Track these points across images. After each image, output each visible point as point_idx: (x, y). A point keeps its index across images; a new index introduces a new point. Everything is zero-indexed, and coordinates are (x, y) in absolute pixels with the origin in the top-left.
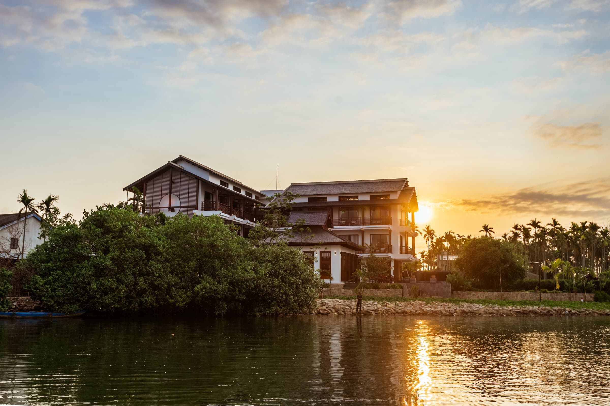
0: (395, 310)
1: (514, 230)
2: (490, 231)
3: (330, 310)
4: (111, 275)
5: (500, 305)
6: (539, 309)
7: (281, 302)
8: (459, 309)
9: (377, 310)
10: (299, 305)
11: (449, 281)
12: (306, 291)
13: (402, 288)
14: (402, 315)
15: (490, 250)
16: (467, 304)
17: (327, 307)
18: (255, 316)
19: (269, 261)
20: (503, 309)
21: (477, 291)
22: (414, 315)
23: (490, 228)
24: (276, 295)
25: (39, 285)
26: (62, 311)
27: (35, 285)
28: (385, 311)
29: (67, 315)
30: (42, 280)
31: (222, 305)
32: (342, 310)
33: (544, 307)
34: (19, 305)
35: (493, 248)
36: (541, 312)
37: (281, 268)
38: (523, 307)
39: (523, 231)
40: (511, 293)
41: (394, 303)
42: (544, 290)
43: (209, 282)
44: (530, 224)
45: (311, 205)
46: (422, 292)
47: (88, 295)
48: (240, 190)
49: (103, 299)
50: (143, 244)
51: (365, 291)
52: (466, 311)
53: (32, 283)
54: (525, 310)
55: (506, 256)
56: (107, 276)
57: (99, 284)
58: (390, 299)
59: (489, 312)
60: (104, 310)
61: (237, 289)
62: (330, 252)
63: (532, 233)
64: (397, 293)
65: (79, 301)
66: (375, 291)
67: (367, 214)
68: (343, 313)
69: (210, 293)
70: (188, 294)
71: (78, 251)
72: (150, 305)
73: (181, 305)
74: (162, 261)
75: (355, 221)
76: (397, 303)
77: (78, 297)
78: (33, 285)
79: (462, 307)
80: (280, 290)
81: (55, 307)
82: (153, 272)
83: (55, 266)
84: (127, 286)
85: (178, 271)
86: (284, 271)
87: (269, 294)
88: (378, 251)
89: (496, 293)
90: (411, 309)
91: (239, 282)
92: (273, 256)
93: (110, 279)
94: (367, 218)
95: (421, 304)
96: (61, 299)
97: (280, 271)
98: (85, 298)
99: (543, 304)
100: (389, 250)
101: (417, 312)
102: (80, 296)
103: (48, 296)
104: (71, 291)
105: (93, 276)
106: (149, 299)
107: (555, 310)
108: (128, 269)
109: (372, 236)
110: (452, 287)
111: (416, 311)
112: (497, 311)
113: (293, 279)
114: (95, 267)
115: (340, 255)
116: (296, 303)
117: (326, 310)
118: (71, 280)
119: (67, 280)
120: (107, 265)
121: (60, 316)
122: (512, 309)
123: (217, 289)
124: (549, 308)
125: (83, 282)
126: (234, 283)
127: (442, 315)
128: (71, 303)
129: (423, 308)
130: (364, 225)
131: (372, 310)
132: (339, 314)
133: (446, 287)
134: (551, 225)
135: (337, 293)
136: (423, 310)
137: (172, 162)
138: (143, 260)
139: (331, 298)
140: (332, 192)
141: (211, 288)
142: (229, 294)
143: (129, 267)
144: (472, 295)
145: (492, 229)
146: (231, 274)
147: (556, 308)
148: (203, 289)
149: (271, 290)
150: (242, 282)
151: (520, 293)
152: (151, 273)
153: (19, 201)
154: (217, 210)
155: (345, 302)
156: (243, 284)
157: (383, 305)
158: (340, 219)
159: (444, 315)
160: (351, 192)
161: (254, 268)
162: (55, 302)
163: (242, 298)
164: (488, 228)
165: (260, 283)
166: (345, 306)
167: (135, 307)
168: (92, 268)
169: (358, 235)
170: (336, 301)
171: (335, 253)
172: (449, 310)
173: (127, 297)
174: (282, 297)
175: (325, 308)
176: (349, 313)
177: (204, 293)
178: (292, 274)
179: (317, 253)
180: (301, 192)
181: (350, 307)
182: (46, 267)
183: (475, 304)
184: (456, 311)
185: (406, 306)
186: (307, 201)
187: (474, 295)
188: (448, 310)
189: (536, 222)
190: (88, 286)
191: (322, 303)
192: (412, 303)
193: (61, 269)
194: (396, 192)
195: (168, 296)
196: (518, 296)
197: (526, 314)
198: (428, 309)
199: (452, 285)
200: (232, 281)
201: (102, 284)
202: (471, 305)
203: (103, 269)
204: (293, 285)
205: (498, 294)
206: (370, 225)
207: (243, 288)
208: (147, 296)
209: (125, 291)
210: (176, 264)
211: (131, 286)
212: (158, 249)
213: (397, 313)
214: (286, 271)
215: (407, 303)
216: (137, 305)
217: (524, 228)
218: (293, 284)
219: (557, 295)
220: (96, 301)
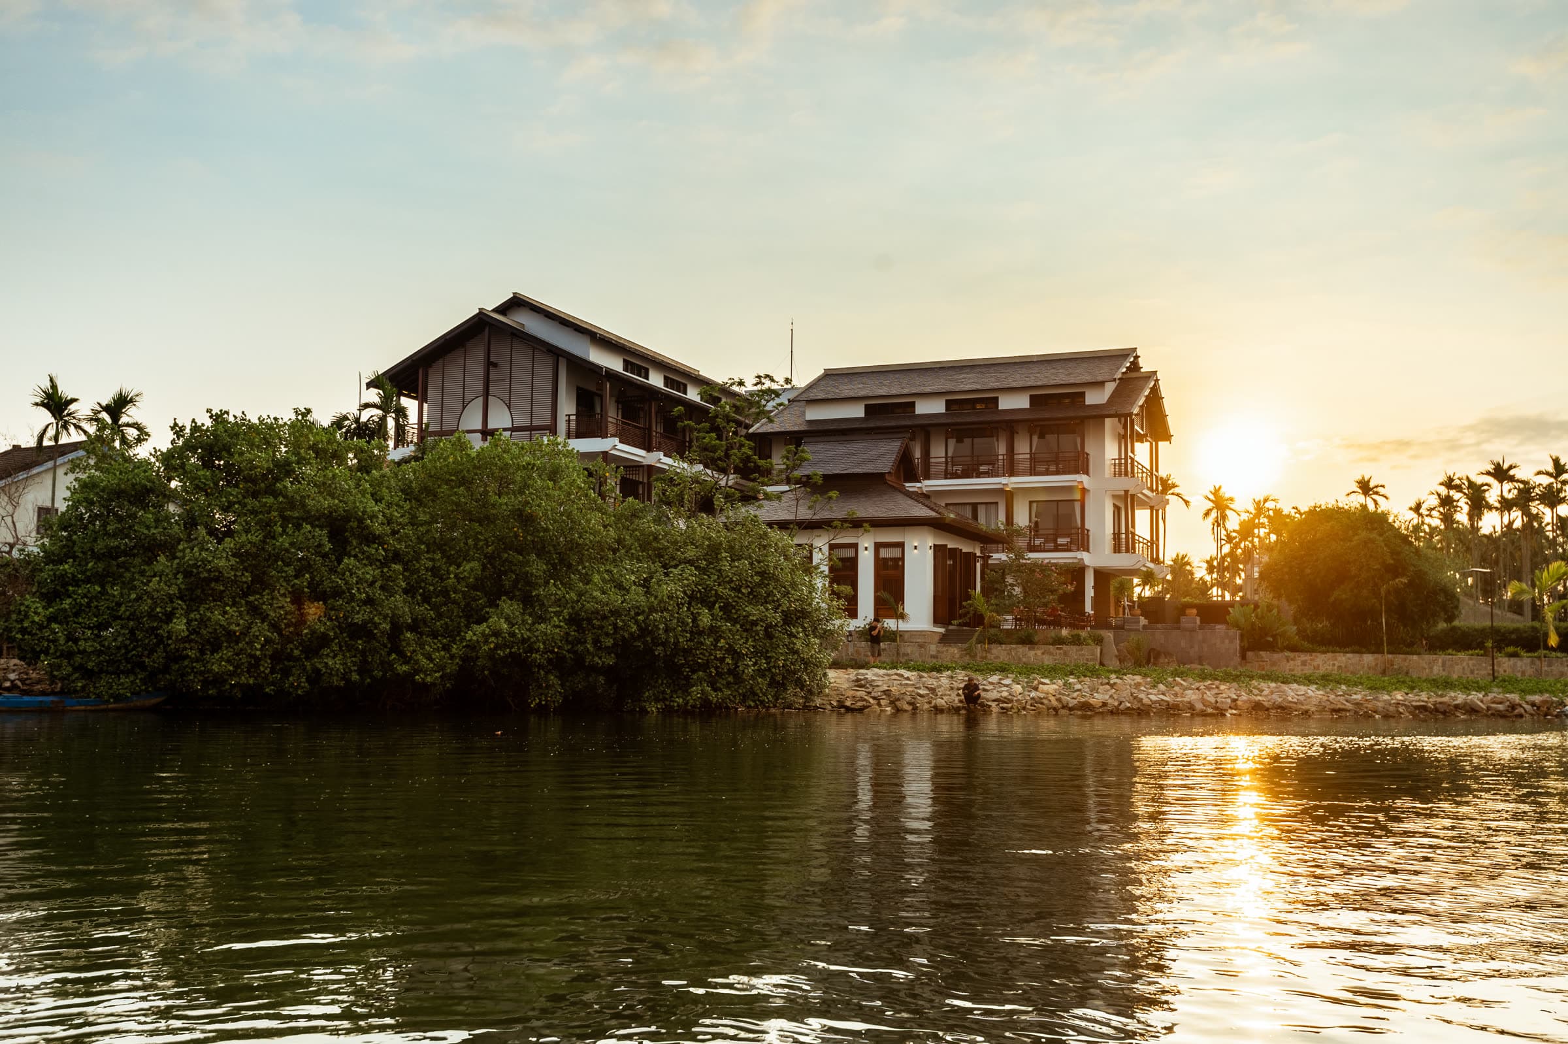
0: (1059, 700)
1: (1443, 491)
2: (1377, 493)
3: (874, 698)
4: (234, 598)
5: (1370, 688)
6: (1485, 699)
7: (719, 674)
8: (1244, 697)
9: (1009, 701)
10: (773, 683)
11: (1237, 625)
12: (795, 644)
13: (1099, 641)
14: (1079, 713)
15: (1356, 538)
16: (1273, 685)
17: (870, 690)
18: (644, 712)
19: (690, 562)
20: (1376, 699)
21: (1313, 651)
22: (1112, 713)
23: (1376, 487)
24: (704, 655)
25: (33, 622)
26: (95, 694)
27: (22, 621)
28: (1029, 702)
29: (110, 706)
30: (40, 610)
31: (547, 681)
32: (908, 698)
33: (1501, 696)
34: (23, 681)
35: (1363, 534)
36: (1489, 708)
37: (723, 580)
38: (1437, 695)
39: (1466, 491)
40: (1415, 657)
41: (1060, 682)
42: (1511, 649)
43: (507, 619)
44: (1488, 473)
45: (871, 424)
46: (1158, 655)
47: (165, 651)
48: (685, 386)
49: (208, 662)
50: (324, 514)
51: (994, 651)
52: (1266, 704)
53: (14, 616)
54: (1440, 703)
55: (1399, 553)
56: (221, 599)
57: (196, 620)
58: (1052, 672)
59: (1332, 706)
60: (210, 692)
61: (589, 640)
62: (901, 545)
63: (1492, 497)
64: (1083, 655)
65: (142, 666)
66: (1022, 650)
67: (1023, 448)
68: (909, 708)
69: (511, 649)
70: (454, 651)
71: (146, 532)
72: (343, 679)
73: (429, 679)
74: (381, 558)
75: (991, 467)
76: (1071, 680)
77: (141, 656)
78: (16, 621)
79: (1256, 692)
80: (717, 641)
81: (73, 681)
82: (349, 589)
83: (83, 573)
84: (274, 627)
85: (432, 588)
86: (732, 589)
87: (687, 652)
88: (1051, 546)
89: (1368, 659)
90: (1107, 697)
91: (597, 618)
92: (704, 549)
93: (228, 608)
94: (1021, 456)
95: (1138, 685)
96: (90, 660)
97: (720, 589)
98: (159, 656)
99: (1498, 687)
100: (1081, 541)
101: (1122, 707)
102: (147, 652)
103: (56, 652)
104: (120, 639)
105: (181, 598)
106: (334, 662)
107: (1533, 704)
108: (282, 580)
109: (1035, 505)
110: (1242, 640)
111: (1120, 703)
112: (1357, 704)
113: (754, 611)
114: (187, 574)
115: (931, 553)
116: (763, 676)
117: (862, 699)
118: (123, 609)
119: (112, 609)
120: (217, 569)
121: (89, 708)
122: (1404, 701)
123: (529, 638)
124: (1515, 697)
125: (151, 615)
126: (583, 619)
127: (1192, 714)
128: (123, 672)
129: (1142, 696)
130: (1012, 474)
131: (994, 701)
132: (898, 711)
133: (1224, 639)
134: (1547, 473)
135: (917, 654)
136: (1141, 700)
137: (494, 311)
138: (325, 556)
139: (885, 668)
140: (928, 389)
141: (513, 635)
142: (568, 651)
143: (284, 574)
144: (1298, 662)
145: (1380, 490)
146: (573, 595)
147: (1537, 698)
148: (491, 636)
149: (691, 640)
150: (604, 617)
151: (1440, 658)
152: (344, 592)
153: (37, 404)
154: (607, 437)
155: (921, 677)
156: (605, 623)
157: (1028, 686)
158: (950, 461)
159: (1198, 715)
160: (979, 387)
161: (645, 580)
162: (76, 669)
163: (603, 663)
164: (1372, 485)
165: (655, 620)
166: (919, 688)
167: (298, 683)
168: (180, 576)
169: (997, 503)
170: (897, 674)
171: (916, 547)
172: (1217, 702)
173: (276, 657)
174: (722, 660)
175: (861, 693)
176: (926, 706)
177: (492, 646)
178: (753, 597)
179: (866, 548)
180: (846, 390)
181: (933, 690)
182: (54, 574)
183: (1295, 686)
184: (1236, 705)
185: (1094, 689)
186: (862, 415)
187: (1304, 663)
188: (1212, 700)
189: (1506, 467)
190: (165, 626)
191: (858, 680)
192: (1112, 682)
193: (101, 579)
194: (1101, 384)
195: (394, 656)
196: (1435, 664)
197: (1444, 713)
198: (1154, 698)
199: (1242, 636)
200: (577, 614)
201: (203, 622)
202: (1285, 687)
203: (208, 581)
204: (754, 629)
205: (1376, 659)
206: (1031, 475)
207: (607, 634)
208: (331, 655)
209: (268, 641)
210: (427, 569)
211: (287, 626)
212: (367, 527)
213: (1064, 707)
214: (737, 589)
215: (1100, 681)
216: (303, 680)
217: (1471, 485)
218: (754, 623)
219: (1550, 665)
220: (187, 666)
